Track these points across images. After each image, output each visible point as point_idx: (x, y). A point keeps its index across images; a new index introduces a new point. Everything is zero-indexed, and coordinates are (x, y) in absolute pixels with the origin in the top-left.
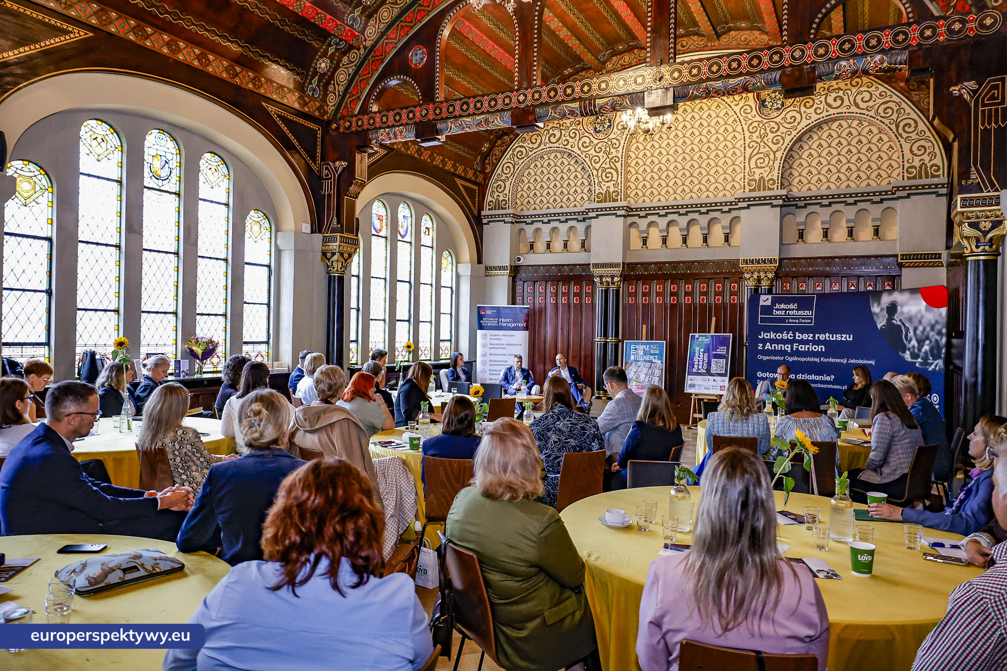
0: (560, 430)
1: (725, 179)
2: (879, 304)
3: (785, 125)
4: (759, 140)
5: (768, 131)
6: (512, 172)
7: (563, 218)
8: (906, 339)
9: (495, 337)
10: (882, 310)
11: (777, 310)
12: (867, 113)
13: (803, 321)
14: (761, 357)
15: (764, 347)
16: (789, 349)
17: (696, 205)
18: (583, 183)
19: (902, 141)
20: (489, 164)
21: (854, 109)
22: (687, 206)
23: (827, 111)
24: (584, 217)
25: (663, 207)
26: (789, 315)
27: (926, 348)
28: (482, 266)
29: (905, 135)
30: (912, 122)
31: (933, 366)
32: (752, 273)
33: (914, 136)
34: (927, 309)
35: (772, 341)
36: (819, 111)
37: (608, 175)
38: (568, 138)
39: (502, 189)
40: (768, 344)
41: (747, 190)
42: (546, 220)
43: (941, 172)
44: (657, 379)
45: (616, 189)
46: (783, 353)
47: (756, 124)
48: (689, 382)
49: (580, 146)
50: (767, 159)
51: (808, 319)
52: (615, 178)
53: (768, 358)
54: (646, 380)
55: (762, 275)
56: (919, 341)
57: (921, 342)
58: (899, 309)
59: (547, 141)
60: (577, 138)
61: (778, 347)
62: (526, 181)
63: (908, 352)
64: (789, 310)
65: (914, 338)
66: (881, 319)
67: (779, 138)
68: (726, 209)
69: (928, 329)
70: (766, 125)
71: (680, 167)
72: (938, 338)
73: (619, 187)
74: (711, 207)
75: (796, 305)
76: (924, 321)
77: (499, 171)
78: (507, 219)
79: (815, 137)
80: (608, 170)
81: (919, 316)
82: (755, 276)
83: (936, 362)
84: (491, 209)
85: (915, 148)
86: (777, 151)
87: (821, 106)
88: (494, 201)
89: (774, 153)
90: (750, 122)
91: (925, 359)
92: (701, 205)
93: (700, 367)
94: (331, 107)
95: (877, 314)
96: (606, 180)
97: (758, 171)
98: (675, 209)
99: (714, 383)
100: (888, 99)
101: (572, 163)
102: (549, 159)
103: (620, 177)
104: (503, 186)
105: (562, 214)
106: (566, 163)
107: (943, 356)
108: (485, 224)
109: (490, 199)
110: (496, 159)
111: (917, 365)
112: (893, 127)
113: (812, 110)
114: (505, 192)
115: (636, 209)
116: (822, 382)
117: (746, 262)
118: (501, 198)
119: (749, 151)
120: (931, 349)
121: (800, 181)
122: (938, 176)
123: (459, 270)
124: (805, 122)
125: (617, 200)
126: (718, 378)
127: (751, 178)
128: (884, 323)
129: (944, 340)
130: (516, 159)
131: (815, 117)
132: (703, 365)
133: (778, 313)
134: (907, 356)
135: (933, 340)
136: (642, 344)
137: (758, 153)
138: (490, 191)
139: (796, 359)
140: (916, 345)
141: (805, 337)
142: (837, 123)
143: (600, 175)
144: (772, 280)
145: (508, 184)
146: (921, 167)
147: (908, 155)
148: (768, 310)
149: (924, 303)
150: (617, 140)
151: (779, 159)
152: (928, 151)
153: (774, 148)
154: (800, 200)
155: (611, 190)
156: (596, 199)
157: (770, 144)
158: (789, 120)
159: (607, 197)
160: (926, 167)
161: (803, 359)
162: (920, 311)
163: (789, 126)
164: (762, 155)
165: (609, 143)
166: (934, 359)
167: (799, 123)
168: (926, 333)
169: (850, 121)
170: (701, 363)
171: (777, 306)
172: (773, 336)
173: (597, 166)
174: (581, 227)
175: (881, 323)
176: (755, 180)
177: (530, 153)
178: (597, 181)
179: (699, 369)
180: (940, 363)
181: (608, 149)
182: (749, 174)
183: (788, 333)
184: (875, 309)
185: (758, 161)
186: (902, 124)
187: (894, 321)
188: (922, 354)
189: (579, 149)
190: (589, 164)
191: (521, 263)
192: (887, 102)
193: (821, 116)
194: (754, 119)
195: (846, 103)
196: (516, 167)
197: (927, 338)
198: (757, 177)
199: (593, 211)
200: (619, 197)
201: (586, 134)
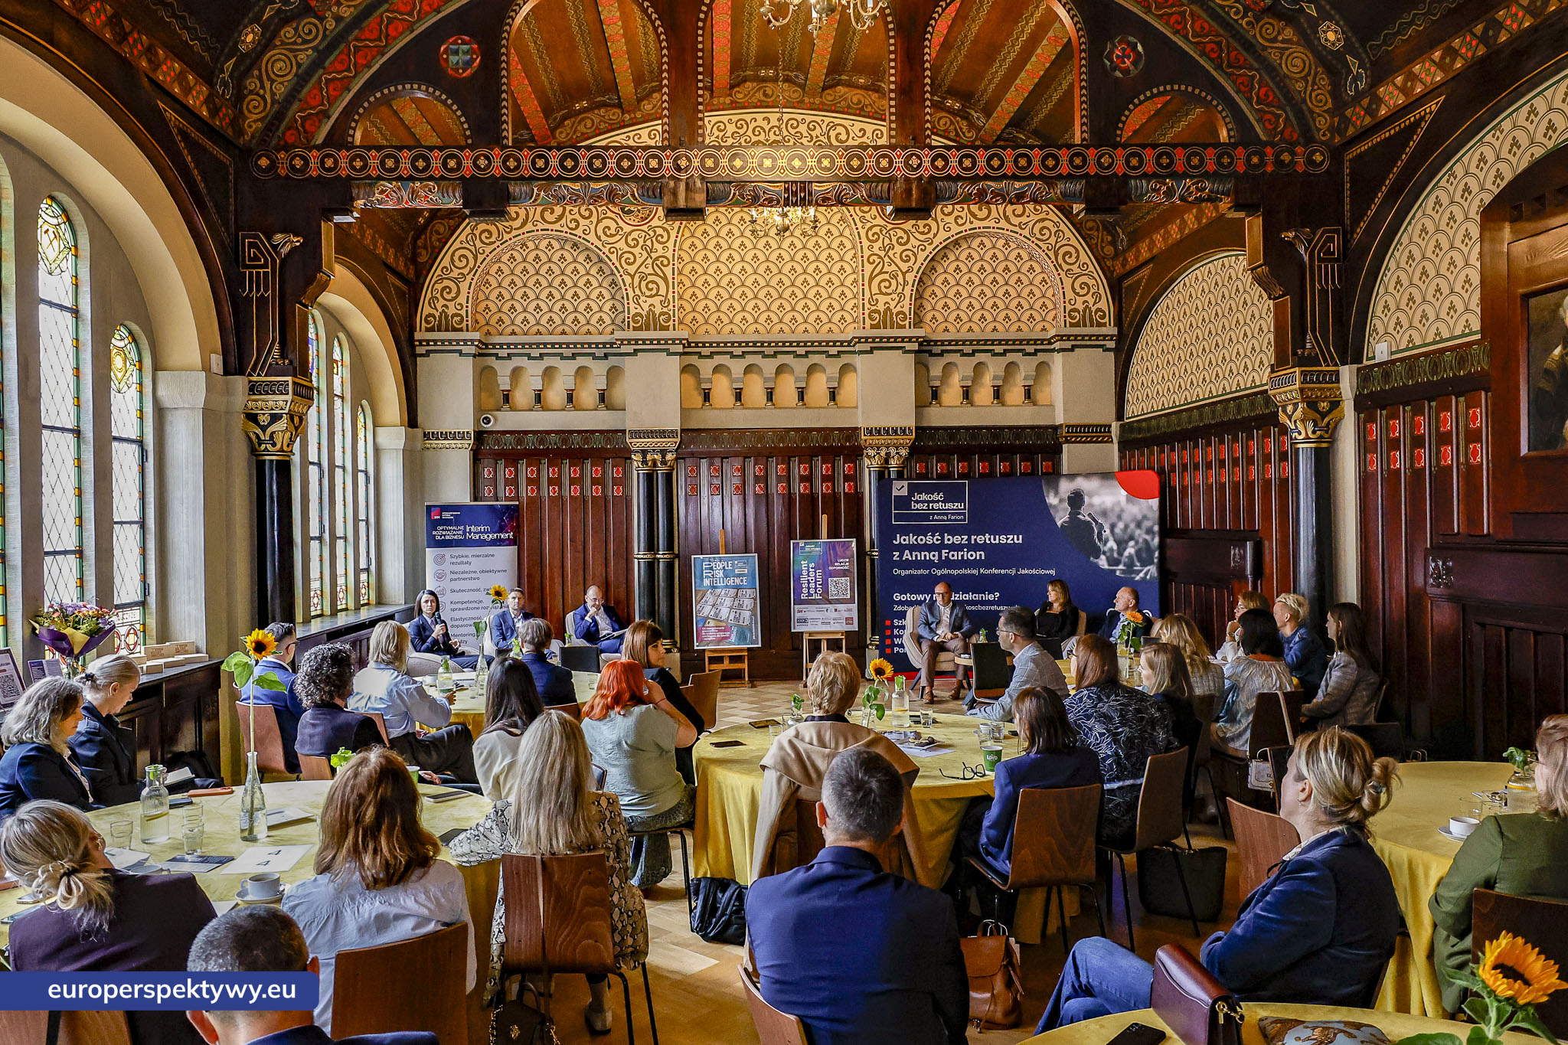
0: (1105, 716)
1: (831, 306)
2: (1056, 493)
3: (917, 235)
4: (882, 254)
5: (894, 242)
6: (471, 264)
7: (567, 352)
8: (1100, 539)
9: (459, 560)
10: (1061, 501)
11: (917, 502)
12: (1020, 231)
13: (953, 518)
14: (898, 572)
15: (901, 556)
16: (937, 558)
17: (791, 343)
18: (601, 295)
19: (1063, 274)
20: (425, 247)
21: (1003, 224)
22: (777, 343)
23: (971, 223)
24: (607, 351)
25: (740, 343)
26: (933, 509)
27: (1130, 550)
28: (419, 432)
29: (1065, 267)
30: (1073, 251)
31: (1142, 575)
32: (878, 448)
33: (1075, 269)
34: (1128, 500)
35: (913, 548)
36: (960, 221)
37: (650, 286)
38: (577, 216)
39: (453, 294)
40: (907, 552)
41: (868, 325)
42: (535, 353)
43: (1106, 320)
44: (747, 614)
45: (665, 310)
46: (927, 564)
47: (876, 229)
48: (798, 615)
49: (600, 232)
50: (894, 282)
51: (960, 514)
52: (663, 291)
53: (908, 572)
54: (732, 617)
55: (893, 451)
56: (1119, 543)
57: (1122, 544)
58: (1086, 499)
59: (538, 217)
60: (594, 219)
61: (921, 556)
62: (495, 284)
63: (1103, 557)
64: (933, 502)
65: (1111, 538)
66: (1061, 514)
67: (909, 253)
68: (833, 351)
69: (1132, 526)
70: (891, 232)
71: (762, 283)
72: (1148, 537)
73: (671, 307)
74: (811, 348)
75: (941, 494)
76: (1125, 516)
77: (446, 262)
78: (465, 349)
79: (952, 258)
80: (650, 278)
81: (1117, 509)
82: (883, 453)
83: (1146, 569)
84: (431, 330)
85: (1077, 286)
86: (907, 271)
87: (963, 214)
88: (437, 315)
89: (904, 274)
90: (869, 225)
91: (1130, 565)
92: (798, 343)
93: (812, 591)
94: (253, 121)
95: (1055, 507)
96: (648, 293)
97: (882, 299)
98: (758, 347)
99: (835, 615)
100: (1043, 216)
101: (581, 259)
102: (537, 248)
103: (671, 290)
104: (455, 289)
105: (568, 345)
106: (570, 259)
107: (1156, 560)
108: (422, 355)
109: (427, 310)
110: (439, 240)
111: (1118, 573)
112: (1051, 254)
113: (951, 219)
114: (458, 300)
115: (697, 344)
116: (983, 603)
117: (870, 432)
118: (451, 311)
119: (868, 268)
120: (1138, 552)
121: (934, 317)
122: (1104, 325)
123: (380, 440)
124: (943, 235)
125: (667, 329)
126: (840, 607)
127: (873, 308)
128: (1066, 518)
129: (1157, 540)
130: (477, 242)
131: (955, 229)
132: (816, 588)
133: (918, 506)
134: (1103, 562)
135: (1141, 540)
136: (720, 560)
137: (881, 273)
138: (429, 295)
139: (946, 571)
140: (1115, 547)
141: (957, 540)
142: (977, 241)
143: (636, 283)
144: (907, 459)
145: (464, 287)
146: (1084, 311)
147: (1070, 295)
148: (904, 502)
149: (1124, 493)
150: (665, 229)
151: (911, 284)
152: (1092, 291)
153: (904, 267)
154: (936, 345)
155: (658, 310)
156: (632, 324)
157: (898, 261)
158: (921, 229)
159: (650, 322)
160: (1091, 312)
161: (955, 572)
162: (1118, 503)
163: (922, 237)
164: (886, 276)
165: (652, 234)
166: (1144, 565)
167: (935, 235)
168: (1129, 530)
169: (994, 240)
170: (812, 585)
171: (917, 497)
172: (912, 539)
173: (632, 269)
174: (599, 369)
175: (1061, 518)
176: (878, 312)
177: (506, 237)
178: (631, 295)
179: (810, 595)
180: (1152, 570)
181: (649, 243)
182: (870, 303)
183: (933, 536)
184: (1052, 500)
185: (882, 285)
186: (1061, 252)
187: (1080, 517)
188: (1124, 559)
189: (599, 238)
190: (617, 264)
191: (488, 427)
192: (1043, 220)
193: (962, 228)
194: (875, 222)
195: (994, 214)
196: (480, 258)
197: (1131, 538)
198: (881, 307)
199: (629, 344)
200: (671, 323)
201: (609, 214)
